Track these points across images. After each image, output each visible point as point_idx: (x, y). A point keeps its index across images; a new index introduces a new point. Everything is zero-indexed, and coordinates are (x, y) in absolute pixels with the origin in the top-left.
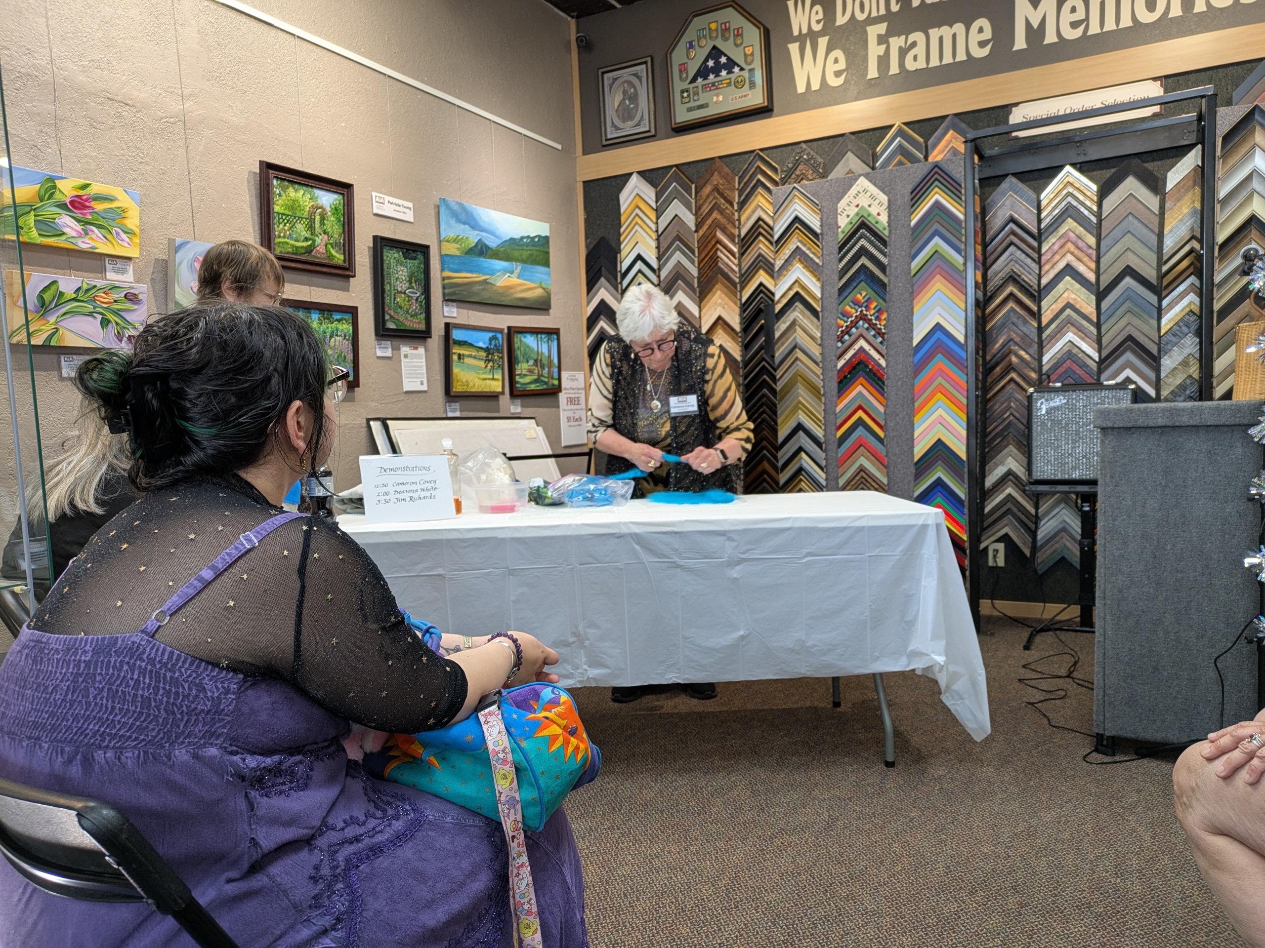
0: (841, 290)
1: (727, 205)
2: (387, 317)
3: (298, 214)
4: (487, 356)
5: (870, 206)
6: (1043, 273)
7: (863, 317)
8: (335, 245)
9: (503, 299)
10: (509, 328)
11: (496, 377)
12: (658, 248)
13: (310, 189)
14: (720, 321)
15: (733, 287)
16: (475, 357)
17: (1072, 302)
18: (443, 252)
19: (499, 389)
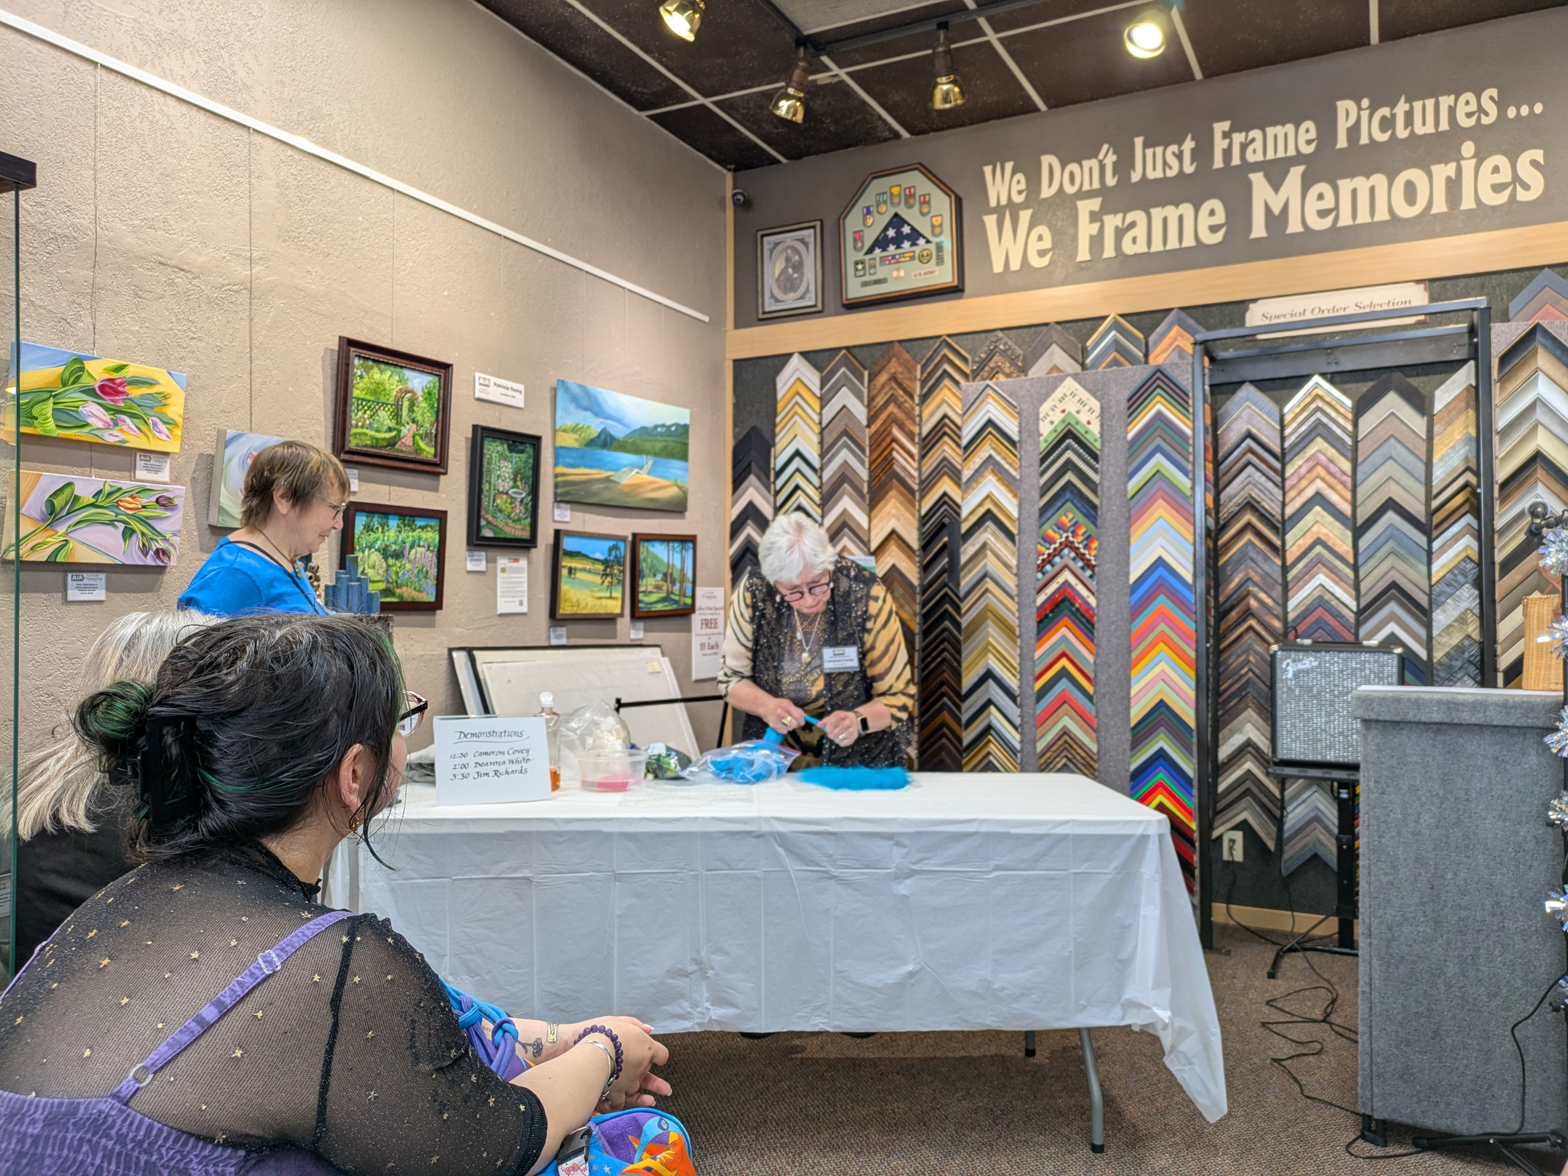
0: (1043, 511)
1: (906, 398)
2: (483, 523)
3: (383, 399)
4: (605, 570)
5: (1078, 412)
6: (1287, 500)
7: (1068, 544)
8: (425, 436)
9: (629, 500)
10: (634, 535)
11: (614, 595)
12: (821, 443)
13: (399, 370)
14: (894, 536)
15: (910, 495)
16: (590, 571)
17: (1323, 538)
18: (558, 444)
19: (618, 611)
